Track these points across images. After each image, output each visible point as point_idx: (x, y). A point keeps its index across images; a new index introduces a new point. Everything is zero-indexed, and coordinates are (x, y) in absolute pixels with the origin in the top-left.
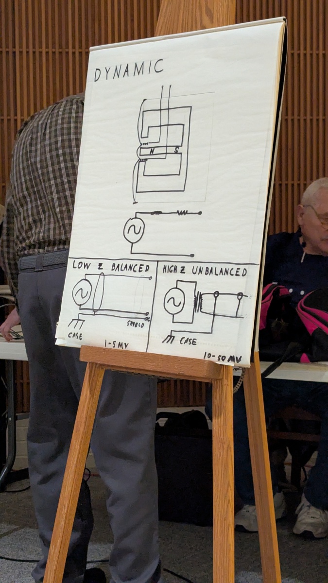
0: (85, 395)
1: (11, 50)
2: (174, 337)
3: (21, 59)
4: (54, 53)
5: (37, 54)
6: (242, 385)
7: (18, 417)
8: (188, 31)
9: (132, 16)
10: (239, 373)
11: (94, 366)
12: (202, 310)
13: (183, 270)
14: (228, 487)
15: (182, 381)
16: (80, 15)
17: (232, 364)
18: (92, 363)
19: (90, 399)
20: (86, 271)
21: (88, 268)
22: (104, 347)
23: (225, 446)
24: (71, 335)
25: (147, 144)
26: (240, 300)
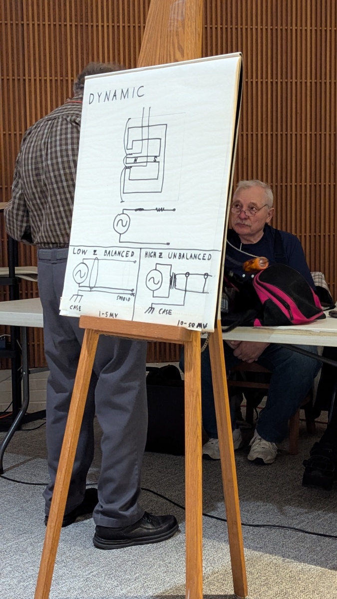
0: (83, 353)
1: (21, 78)
2: (154, 308)
3: (30, 85)
4: (56, 80)
5: (43, 82)
6: (208, 346)
7: (31, 372)
8: (163, 64)
9: (119, 50)
10: (205, 336)
11: (91, 331)
12: (176, 287)
13: (161, 255)
14: (197, 426)
15: (160, 343)
16: (77, 50)
17: (199, 329)
18: (89, 329)
19: (88, 358)
20: (84, 256)
21: (85, 253)
22: (99, 317)
23: (195, 394)
24: (72, 308)
25: (132, 154)
26: (206, 279)
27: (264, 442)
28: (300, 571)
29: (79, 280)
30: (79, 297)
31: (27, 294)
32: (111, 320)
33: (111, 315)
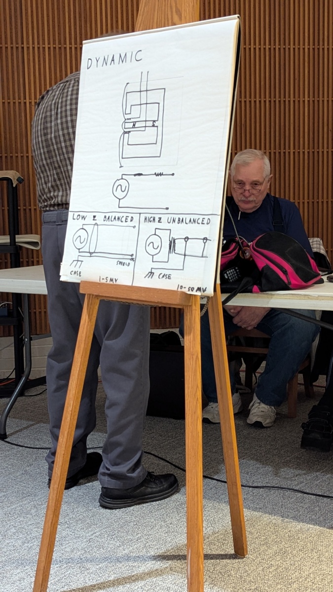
0: (84, 319)
1: (20, 46)
2: (153, 273)
3: (28, 54)
4: (55, 48)
5: (41, 49)
6: (207, 310)
7: (33, 339)
8: (161, 27)
9: (117, 17)
10: (204, 302)
11: (91, 296)
12: (175, 252)
13: (160, 220)
14: (197, 389)
16: (75, 17)
17: (199, 293)
18: (90, 295)
19: (88, 322)
20: (83, 222)
21: (84, 219)
22: (99, 282)
23: (195, 357)
24: (73, 273)
25: (130, 119)
26: (205, 243)
27: (263, 405)
28: (298, 531)
29: (79, 246)
30: (80, 263)
31: (28, 262)
32: (111, 285)
33: (111, 280)
